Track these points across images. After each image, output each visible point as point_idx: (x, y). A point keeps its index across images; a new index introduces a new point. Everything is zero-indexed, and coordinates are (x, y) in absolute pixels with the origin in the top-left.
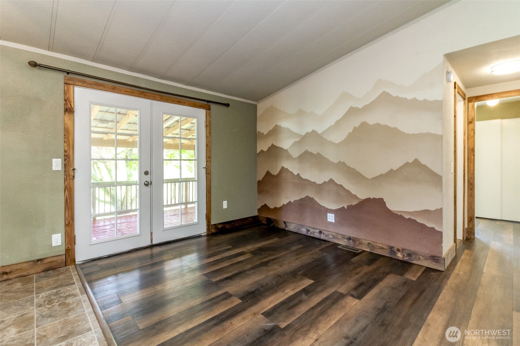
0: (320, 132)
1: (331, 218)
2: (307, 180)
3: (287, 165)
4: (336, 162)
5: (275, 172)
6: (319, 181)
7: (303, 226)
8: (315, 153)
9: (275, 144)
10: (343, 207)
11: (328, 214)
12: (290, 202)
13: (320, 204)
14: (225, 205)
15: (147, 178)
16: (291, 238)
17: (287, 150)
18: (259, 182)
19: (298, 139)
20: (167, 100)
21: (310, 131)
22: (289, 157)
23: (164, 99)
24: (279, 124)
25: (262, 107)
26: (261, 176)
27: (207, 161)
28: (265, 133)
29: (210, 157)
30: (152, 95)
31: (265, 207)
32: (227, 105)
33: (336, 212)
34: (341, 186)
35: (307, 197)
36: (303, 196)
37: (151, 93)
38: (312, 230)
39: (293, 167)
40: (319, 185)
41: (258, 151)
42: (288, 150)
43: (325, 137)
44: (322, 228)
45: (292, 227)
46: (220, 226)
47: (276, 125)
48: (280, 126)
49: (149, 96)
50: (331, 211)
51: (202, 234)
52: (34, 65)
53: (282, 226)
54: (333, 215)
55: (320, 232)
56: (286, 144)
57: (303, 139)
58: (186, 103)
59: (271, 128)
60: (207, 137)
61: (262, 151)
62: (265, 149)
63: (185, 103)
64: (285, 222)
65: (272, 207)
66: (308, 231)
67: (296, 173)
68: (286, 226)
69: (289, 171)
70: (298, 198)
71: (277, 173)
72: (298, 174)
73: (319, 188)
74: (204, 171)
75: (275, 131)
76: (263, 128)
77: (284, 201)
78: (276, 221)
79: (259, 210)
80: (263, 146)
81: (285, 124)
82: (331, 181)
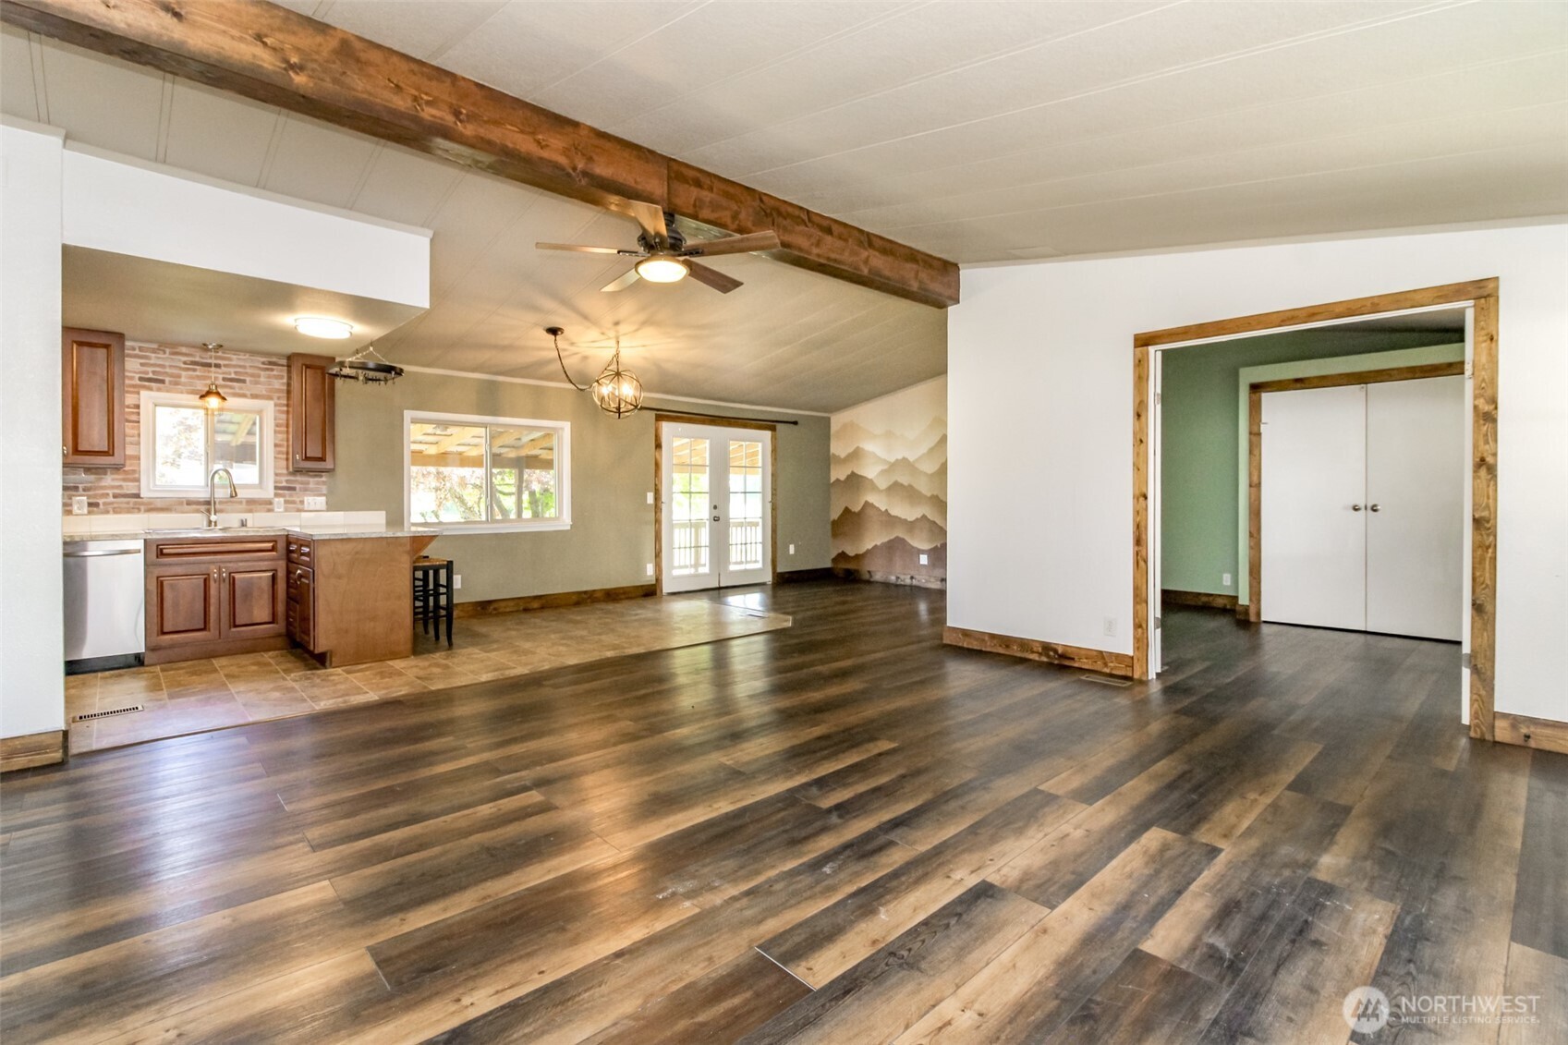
0: (911, 459)
1: (924, 559)
2: (897, 517)
3: (872, 498)
4: (929, 495)
5: (856, 508)
6: (911, 519)
7: (891, 573)
8: (906, 484)
9: (855, 471)
10: (937, 546)
11: (921, 556)
12: (876, 546)
13: (911, 543)
14: (792, 549)
15: (716, 513)
16: (877, 592)
17: (871, 480)
18: (834, 523)
19: (886, 467)
21: (900, 457)
22: (874, 488)
23: (731, 425)
24: (861, 446)
25: (837, 421)
26: (835, 514)
27: (772, 494)
28: (843, 455)
29: (775, 490)
31: (842, 556)
32: (795, 423)
33: (929, 552)
34: (934, 522)
35: (897, 538)
36: (892, 537)
38: (902, 577)
39: (879, 501)
40: (911, 522)
41: (832, 480)
42: (875, 481)
43: (917, 465)
44: (912, 573)
45: (878, 577)
46: (787, 576)
47: (858, 448)
48: (863, 449)
50: (923, 552)
51: (768, 582)
53: (866, 577)
54: (926, 556)
55: (912, 578)
56: (870, 471)
57: (893, 467)
59: (850, 450)
60: (773, 465)
61: (838, 480)
62: (842, 478)
64: (869, 572)
65: (851, 554)
66: (898, 578)
67: (883, 509)
68: (871, 576)
69: (875, 507)
70: (886, 540)
71: (859, 508)
72: (886, 510)
73: (910, 526)
74: (769, 506)
75: (856, 455)
76: (838, 448)
77: (869, 545)
78: (857, 571)
79: (834, 560)
80: (838, 473)
81: (869, 446)
82: (924, 517)
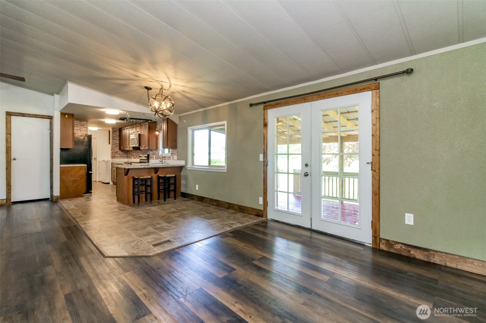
15: (307, 170)
20: (323, 97)
23: (321, 97)
30: (310, 97)
37: (309, 96)
49: (308, 99)
51: (366, 244)
52: (251, 105)
58: (344, 93)
63: (342, 93)
